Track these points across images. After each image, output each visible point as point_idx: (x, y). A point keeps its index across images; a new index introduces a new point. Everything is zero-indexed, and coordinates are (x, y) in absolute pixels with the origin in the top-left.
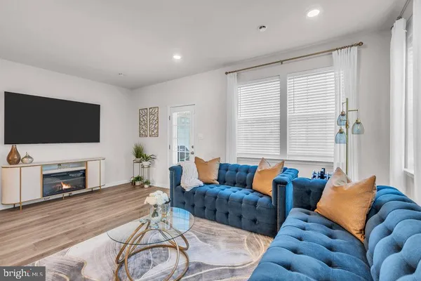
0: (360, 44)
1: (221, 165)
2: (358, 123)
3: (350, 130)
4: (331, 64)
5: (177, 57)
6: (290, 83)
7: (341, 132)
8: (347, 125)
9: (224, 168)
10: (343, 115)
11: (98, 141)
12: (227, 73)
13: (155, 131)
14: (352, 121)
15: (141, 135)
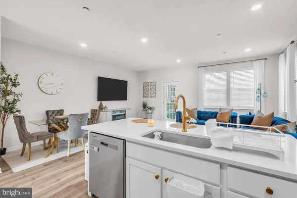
0: (266, 59)
1: (198, 111)
2: (265, 93)
3: (262, 96)
4: (252, 67)
5: (179, 61)
6: (232, 73)
7: (258, 97)
8: (261, 94)
9: (199, 113)
10: (259, 89)
11: (126, 99)
12: (198, 67)
13: (154, 94)
14: (263, 92)
15: (144, 96)
